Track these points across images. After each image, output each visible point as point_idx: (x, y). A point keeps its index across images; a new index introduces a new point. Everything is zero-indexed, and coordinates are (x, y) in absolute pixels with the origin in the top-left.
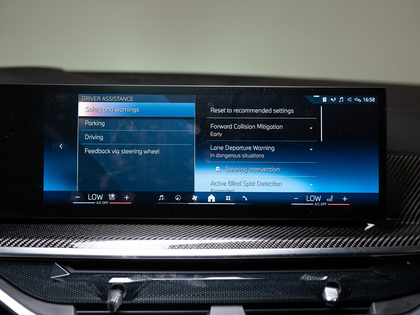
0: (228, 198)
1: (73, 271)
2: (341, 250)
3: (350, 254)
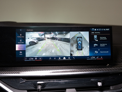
0: (69, 58)
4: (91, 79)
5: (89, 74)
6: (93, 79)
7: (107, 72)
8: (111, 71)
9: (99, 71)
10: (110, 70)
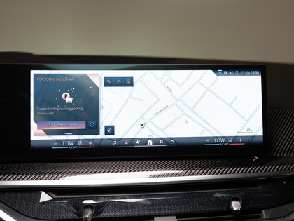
0: (161, 142)
1: (55, 196)
2: (240, 175)
3: (246, 178)
4: (215, 192)
5: (209, 180)
6: (220, 192)
7: (254, 177)
8: (263, 174)
9: (234, 173)
10: (261, 171)
